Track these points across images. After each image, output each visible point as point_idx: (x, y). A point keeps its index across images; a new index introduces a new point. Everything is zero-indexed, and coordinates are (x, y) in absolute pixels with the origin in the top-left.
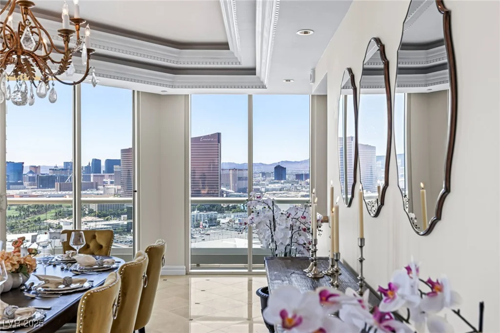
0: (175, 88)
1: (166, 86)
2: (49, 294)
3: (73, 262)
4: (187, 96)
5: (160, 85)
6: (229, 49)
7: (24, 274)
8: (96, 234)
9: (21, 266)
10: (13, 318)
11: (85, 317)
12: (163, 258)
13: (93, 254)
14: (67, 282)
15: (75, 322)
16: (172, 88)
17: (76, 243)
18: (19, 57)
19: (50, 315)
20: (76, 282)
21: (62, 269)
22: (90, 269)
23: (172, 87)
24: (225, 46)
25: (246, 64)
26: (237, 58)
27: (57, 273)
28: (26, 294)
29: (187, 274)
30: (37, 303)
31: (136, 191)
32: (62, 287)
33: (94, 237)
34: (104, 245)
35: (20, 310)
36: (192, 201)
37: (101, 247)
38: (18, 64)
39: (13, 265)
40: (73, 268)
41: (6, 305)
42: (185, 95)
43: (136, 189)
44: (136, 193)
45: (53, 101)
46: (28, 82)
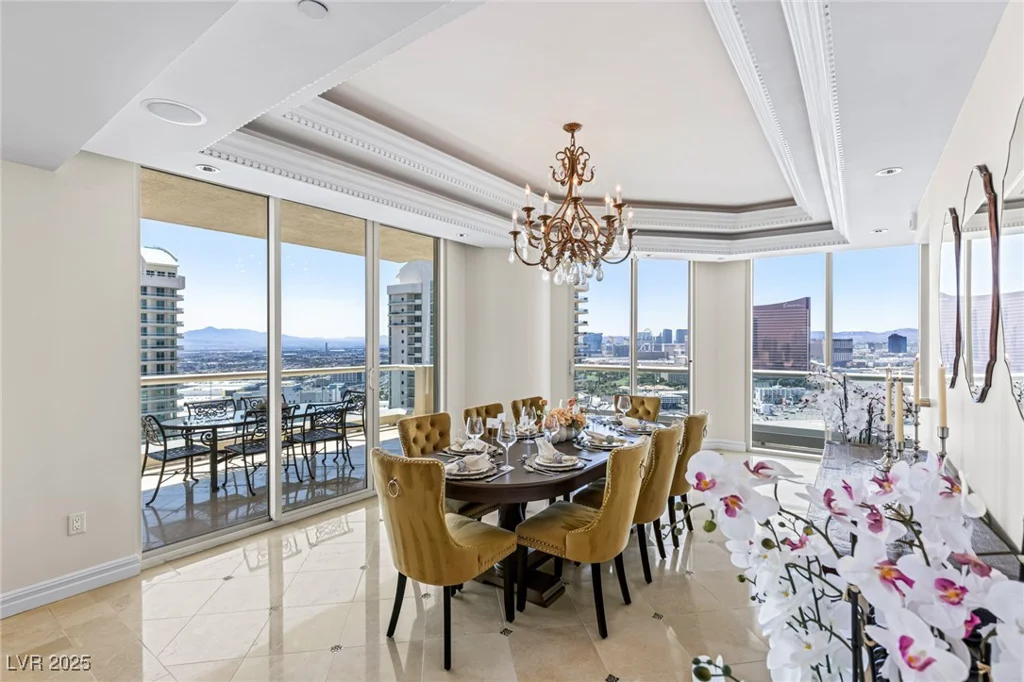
0: (732, 254)
1: (724, 253)
2: (596, 449)
3: (620, 424)
4: (747, 262)
5: (716, 252)
6: (795, 204)
7: (577, 429)
8: (645, 401)
9: (573, 421)
10: (561, 463)
11: (612, 471)
12: (704, 429)
13: (641, 419)
14: (610, 440)
15: (605, 476)
17: (623, 407)
18: (573, 245)
19: (590, 465)
20: (617, 441)
21: (610, 428)
22: (634, 432)
23: (730, 253)
24: (790, 202)
25: (818, 218)
26: (806, 213)
27: (605, 432)
28: (575, 446)
29: (747, 451)
30: (585, 454)
31: (691, 361)
32: (605, 444)
33: (643, 403)
34: (652, 411)
35: (566, 457)
36: (755, 375)
37: (649, 413)
38: (573, 250)
39: (566, 420)
40: (619, 429)
41: (556, 451)
42: (746, 260)
43: (691, 359)
44: (691, 363)
45: (600, 280)
46: (580, 265)
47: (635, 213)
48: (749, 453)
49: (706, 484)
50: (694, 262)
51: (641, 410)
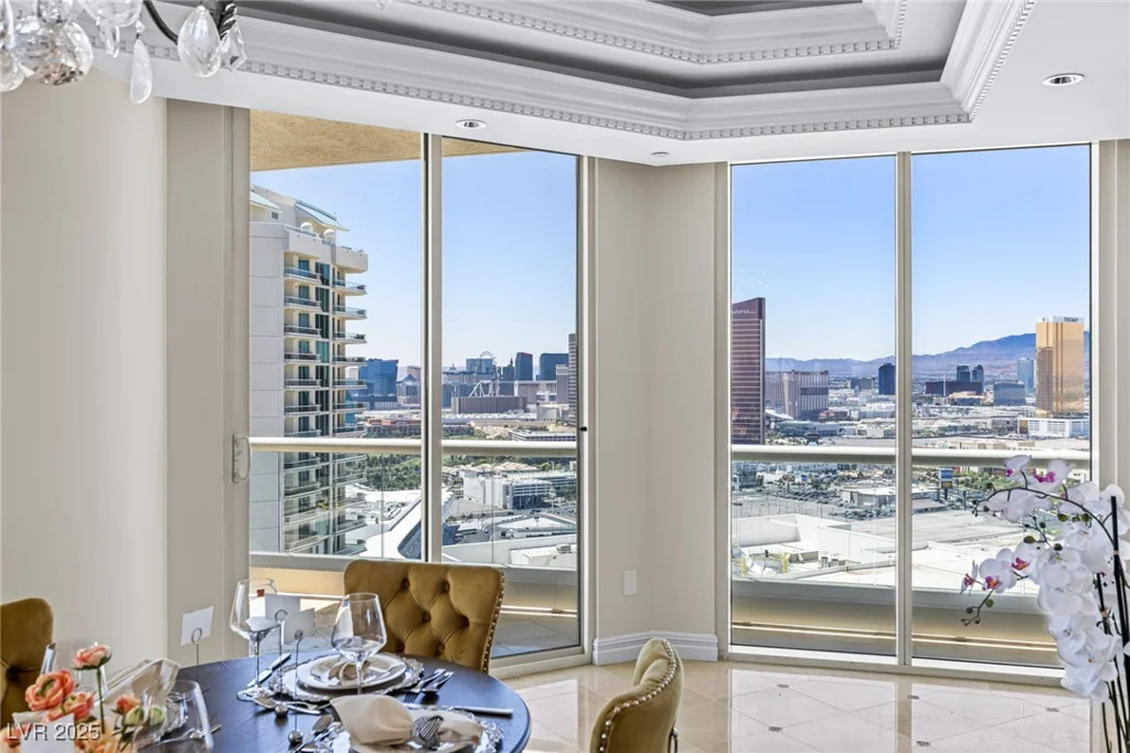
0: (691, 138)
6: (861, 1)
8: (450, 579)
12: (672, 733)
16: (684, 138)
23: (685, 136)
25: (912, 45)
26: (883, 28)
29: (721, 658)
31: (585, 429)
33: (443, 588)
34: (472, 619)
37: (462, 622)
42: (717, 165)
43: (586, 424)
44: (586, 435)
48: (726, 664)
50: (592, 159)
51: (436, 612)
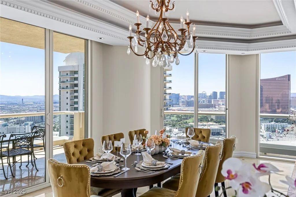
0: (249, 51)
1: (244, 50)
2: (175, 158)
3: (188, 144)
4: (257, 55)
5: (240, 50)
6: (283, 25)
7: (165, 147)
8: (202, 131)
9: (163, 142)
10: (156, 166)
11: (184, 170)
12: (234, 146)
13: (200, 141)
14: (183, 152)
15: (180, 173)
16: (248, 51)
17: (190, 134)
18: (163, 44)
19: (172, 167)
20: (187, 153)
21: (183, 146)
22: (196, 148)
24: (280, 23)
25: (294, 32)
26: (288, 29)
27: (180, 148)
28: (164, 156)
29: (257, 158)
30: (169, 161)
31: (227, 109)
32: (180, 155)
33: (201, 132)
34: (206, 136)
35: (158, 162)
36: (261, 116)
37: (204, 137)
38: (163, 48)
39: (159, 142)
40: (188, 146)
41: (153, 159)
42: (256, 54)
43: (227, 108)
44: (227, 110)
45: (177, 64)
46: (166, 56)
47: (196, 27)
48: (258, 159)
49: (232, 176)
50: (229, 55)
51: (200, 136)
